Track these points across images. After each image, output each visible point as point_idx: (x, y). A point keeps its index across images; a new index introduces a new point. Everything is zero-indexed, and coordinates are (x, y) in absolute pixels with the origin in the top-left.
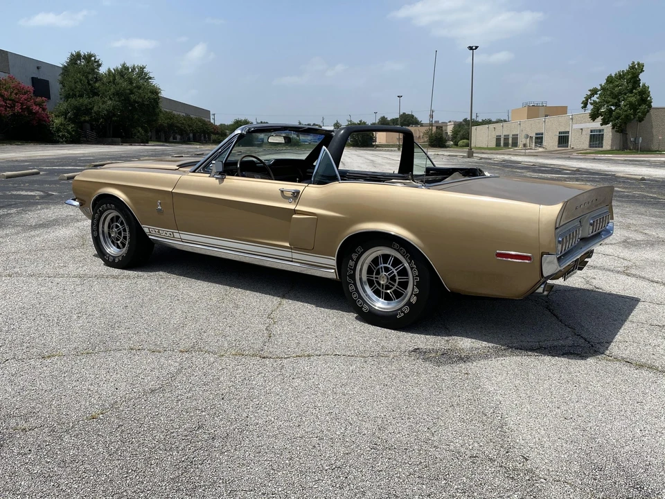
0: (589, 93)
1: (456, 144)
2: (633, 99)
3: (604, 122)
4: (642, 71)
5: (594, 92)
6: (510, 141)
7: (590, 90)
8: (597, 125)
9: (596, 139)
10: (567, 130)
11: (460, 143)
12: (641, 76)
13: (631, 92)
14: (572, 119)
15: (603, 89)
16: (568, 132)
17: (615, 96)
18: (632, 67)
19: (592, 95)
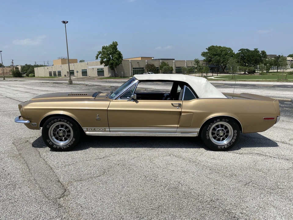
0: (98, 53)
1: (28, 76)
2: (116, 56)
3: (106, 65)
4: (117, 45)
5: (100, 53)
6: (57, 74)
7: (98, 52)
8: (102, 66)
9: (100, 72)
10: (86, 69)
11: (30, 75)
12: (117, 47)
13: (115, 53)
14: (88, 64)
15: (103, 52)
16: (86, 70)
17: (108, 55)
18: (114, 43)
19: (99, 54)
